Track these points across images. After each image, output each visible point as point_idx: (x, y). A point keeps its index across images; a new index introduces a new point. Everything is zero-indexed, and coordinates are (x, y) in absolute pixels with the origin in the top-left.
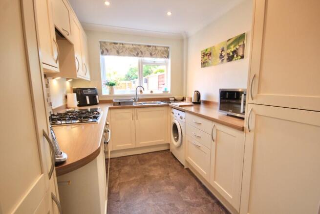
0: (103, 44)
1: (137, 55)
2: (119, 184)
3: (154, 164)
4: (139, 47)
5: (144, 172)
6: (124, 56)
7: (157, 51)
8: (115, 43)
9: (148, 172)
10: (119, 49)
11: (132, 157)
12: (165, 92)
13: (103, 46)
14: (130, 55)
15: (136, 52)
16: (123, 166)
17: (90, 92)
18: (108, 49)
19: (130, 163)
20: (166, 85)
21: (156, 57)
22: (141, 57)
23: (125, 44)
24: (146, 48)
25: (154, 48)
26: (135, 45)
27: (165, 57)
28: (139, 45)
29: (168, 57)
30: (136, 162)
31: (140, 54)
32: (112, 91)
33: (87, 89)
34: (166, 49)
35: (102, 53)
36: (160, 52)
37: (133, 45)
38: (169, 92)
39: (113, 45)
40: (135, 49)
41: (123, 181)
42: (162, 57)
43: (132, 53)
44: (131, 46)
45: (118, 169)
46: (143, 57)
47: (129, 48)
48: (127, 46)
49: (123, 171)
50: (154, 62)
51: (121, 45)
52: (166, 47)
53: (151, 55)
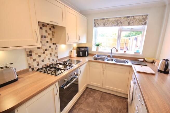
0: (96, 21)
1: (117, 25)
2: (80, 108)
3: (108, 105)
4: (119, 19)
5: (97, 109)
6: (108, 26)
7: (135, 21)
8: (103, 19)
9: (100, 110)
10: (105, 23)
11: (99, 92)
12: (137, 53)
13: (96, 22)
14: (112, 26)
15: (117, 23)
16: (90, 97)
17: (83, 49)
18: (98, 23)
19: (95, 96)
20: (138, 47)
21: (133, 25)
22: (120, 26)
23: (110, 18)
24: (125, 19)
25: (133, 18)
26: (117, 18)
27: (142, 24)
28: (120, 18)
29: (145, 24)
30: (98, 98)
31: (120, 24)
32: (97, 49)
33: (82, 48)
34: (144, 17)
35: (95, 26)
36: (138, 20)
37: (115, 18)
38: (141, 54)
39: (102, 20)
40: (116, 21)
41: (83, 108)
42: (139, 24)
43: (113, 24)
44: (114, 19)
45: (86, 97)
46: (122, 26)
47: (112, 21)
48: (110, 20)
49: (88, 100)
50: (132, 29)
51: (107, 20)
52: (145, 15)
53: (129, 24)
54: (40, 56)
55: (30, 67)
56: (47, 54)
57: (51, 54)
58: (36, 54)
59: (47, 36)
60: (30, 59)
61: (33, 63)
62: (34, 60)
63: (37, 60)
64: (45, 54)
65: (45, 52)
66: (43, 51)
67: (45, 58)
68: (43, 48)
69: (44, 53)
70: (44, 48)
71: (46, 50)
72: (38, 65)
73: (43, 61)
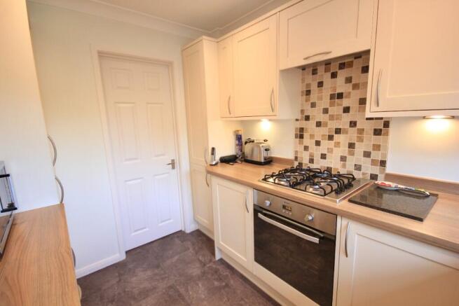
54: (318, 143)
55: (296, 158)
56: (339, 143)
57: (351, 146)
58: (312, 136)
59: (350, 93)
60: (299, 143)
61: (302, 153)
62: (306, 148)
63: (310, 150)
64: (332, 143)
65: (333, 136)
66: (329, 132)
67: (330, 150)
68: (329, 126)
69: (331, 138)
70: (334, 125)
71: (338, 131)
72: (311, 161)
73: (323, 156)
